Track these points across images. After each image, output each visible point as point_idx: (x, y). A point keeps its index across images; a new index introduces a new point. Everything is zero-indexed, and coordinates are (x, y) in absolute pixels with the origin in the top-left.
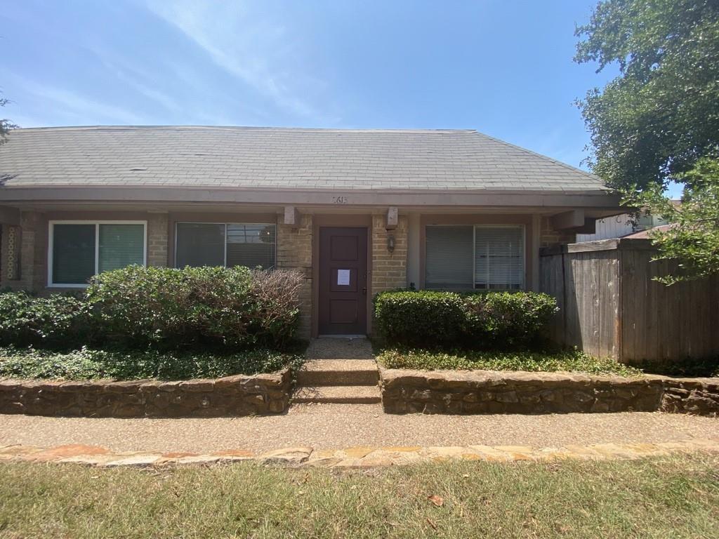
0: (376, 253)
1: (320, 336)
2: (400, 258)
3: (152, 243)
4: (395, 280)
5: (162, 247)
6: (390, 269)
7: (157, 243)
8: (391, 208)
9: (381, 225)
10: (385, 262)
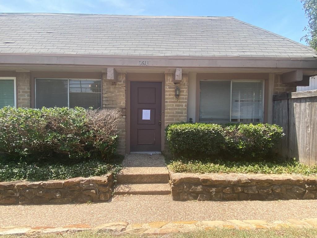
0: (167, 98)
1: (131, 153)
2: (182, 102)
3: (20, 93)
4: (180, 116)
5: (26, 95)
6: (176, 109)
7: (23, 92)
8: (177, 68)
9: (171, 80)
10: (173, 105)
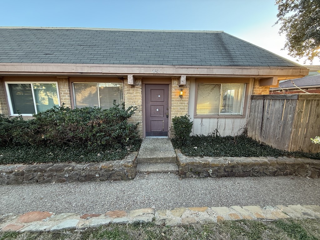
0: (173, 98)
1: (146, 137)
2: (185, 101)
4: (183, 111)
6: (180, 106)
7: (64, 93)
9: (176, 84)
10: (178, 103)
